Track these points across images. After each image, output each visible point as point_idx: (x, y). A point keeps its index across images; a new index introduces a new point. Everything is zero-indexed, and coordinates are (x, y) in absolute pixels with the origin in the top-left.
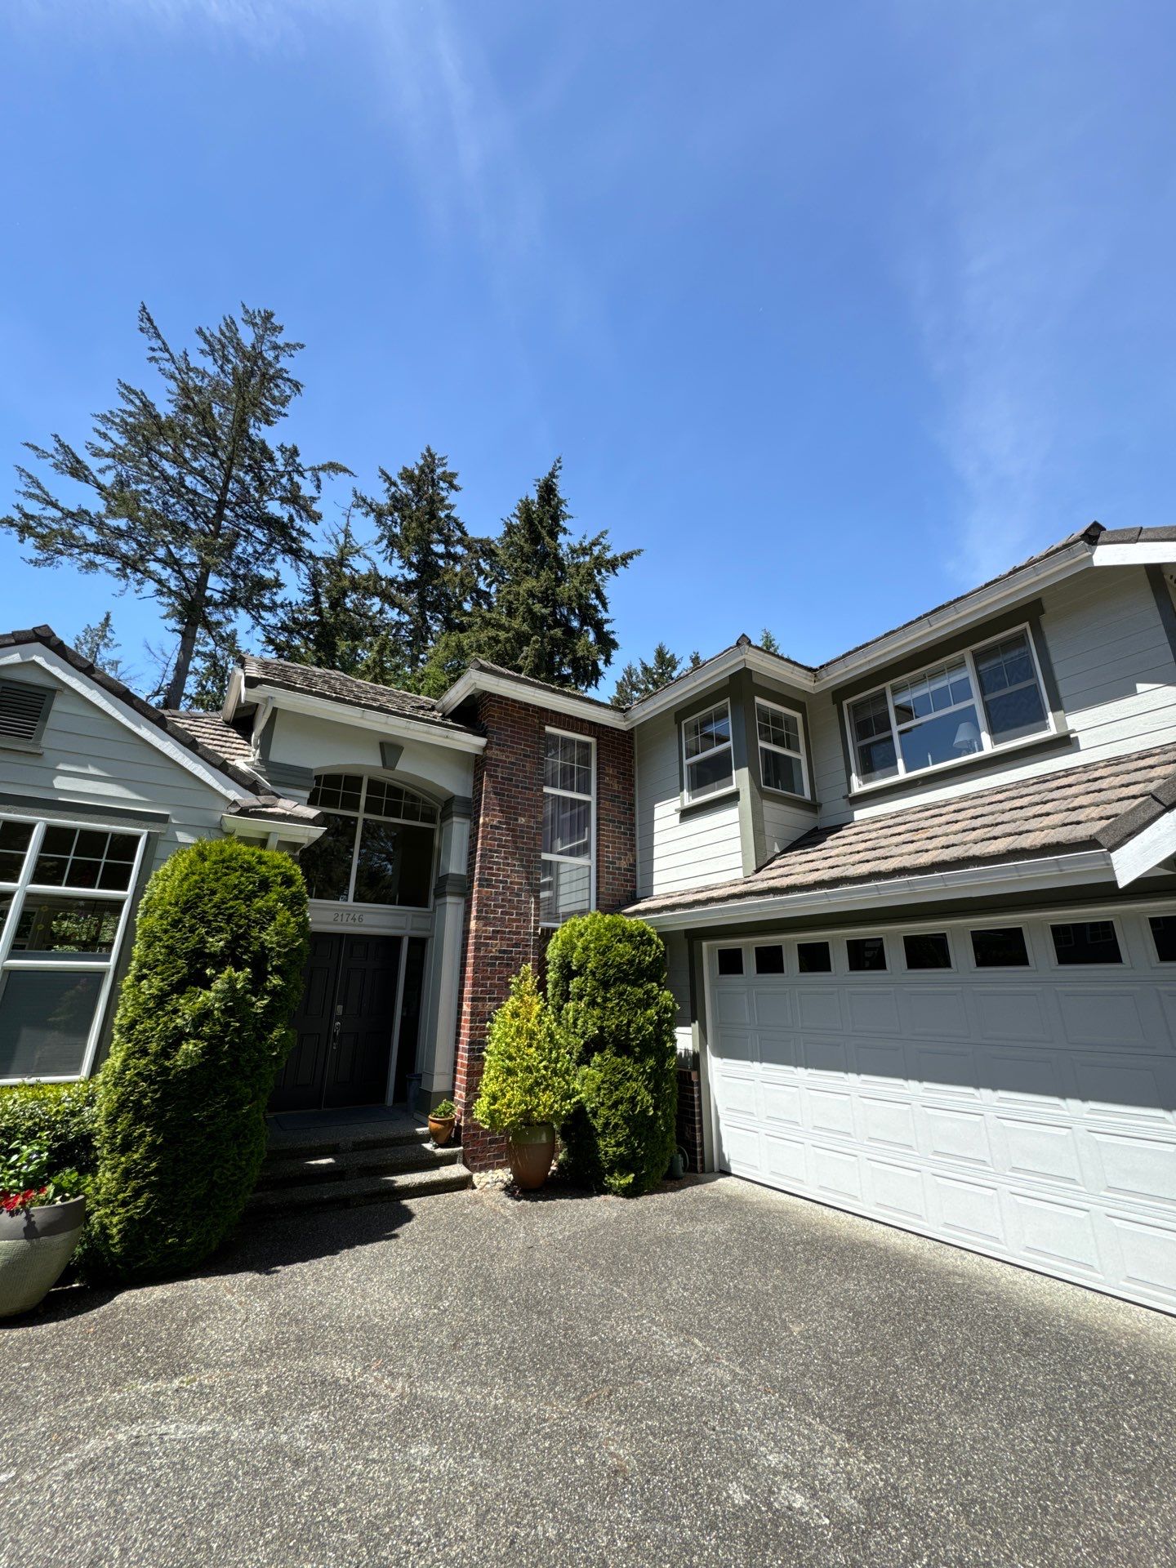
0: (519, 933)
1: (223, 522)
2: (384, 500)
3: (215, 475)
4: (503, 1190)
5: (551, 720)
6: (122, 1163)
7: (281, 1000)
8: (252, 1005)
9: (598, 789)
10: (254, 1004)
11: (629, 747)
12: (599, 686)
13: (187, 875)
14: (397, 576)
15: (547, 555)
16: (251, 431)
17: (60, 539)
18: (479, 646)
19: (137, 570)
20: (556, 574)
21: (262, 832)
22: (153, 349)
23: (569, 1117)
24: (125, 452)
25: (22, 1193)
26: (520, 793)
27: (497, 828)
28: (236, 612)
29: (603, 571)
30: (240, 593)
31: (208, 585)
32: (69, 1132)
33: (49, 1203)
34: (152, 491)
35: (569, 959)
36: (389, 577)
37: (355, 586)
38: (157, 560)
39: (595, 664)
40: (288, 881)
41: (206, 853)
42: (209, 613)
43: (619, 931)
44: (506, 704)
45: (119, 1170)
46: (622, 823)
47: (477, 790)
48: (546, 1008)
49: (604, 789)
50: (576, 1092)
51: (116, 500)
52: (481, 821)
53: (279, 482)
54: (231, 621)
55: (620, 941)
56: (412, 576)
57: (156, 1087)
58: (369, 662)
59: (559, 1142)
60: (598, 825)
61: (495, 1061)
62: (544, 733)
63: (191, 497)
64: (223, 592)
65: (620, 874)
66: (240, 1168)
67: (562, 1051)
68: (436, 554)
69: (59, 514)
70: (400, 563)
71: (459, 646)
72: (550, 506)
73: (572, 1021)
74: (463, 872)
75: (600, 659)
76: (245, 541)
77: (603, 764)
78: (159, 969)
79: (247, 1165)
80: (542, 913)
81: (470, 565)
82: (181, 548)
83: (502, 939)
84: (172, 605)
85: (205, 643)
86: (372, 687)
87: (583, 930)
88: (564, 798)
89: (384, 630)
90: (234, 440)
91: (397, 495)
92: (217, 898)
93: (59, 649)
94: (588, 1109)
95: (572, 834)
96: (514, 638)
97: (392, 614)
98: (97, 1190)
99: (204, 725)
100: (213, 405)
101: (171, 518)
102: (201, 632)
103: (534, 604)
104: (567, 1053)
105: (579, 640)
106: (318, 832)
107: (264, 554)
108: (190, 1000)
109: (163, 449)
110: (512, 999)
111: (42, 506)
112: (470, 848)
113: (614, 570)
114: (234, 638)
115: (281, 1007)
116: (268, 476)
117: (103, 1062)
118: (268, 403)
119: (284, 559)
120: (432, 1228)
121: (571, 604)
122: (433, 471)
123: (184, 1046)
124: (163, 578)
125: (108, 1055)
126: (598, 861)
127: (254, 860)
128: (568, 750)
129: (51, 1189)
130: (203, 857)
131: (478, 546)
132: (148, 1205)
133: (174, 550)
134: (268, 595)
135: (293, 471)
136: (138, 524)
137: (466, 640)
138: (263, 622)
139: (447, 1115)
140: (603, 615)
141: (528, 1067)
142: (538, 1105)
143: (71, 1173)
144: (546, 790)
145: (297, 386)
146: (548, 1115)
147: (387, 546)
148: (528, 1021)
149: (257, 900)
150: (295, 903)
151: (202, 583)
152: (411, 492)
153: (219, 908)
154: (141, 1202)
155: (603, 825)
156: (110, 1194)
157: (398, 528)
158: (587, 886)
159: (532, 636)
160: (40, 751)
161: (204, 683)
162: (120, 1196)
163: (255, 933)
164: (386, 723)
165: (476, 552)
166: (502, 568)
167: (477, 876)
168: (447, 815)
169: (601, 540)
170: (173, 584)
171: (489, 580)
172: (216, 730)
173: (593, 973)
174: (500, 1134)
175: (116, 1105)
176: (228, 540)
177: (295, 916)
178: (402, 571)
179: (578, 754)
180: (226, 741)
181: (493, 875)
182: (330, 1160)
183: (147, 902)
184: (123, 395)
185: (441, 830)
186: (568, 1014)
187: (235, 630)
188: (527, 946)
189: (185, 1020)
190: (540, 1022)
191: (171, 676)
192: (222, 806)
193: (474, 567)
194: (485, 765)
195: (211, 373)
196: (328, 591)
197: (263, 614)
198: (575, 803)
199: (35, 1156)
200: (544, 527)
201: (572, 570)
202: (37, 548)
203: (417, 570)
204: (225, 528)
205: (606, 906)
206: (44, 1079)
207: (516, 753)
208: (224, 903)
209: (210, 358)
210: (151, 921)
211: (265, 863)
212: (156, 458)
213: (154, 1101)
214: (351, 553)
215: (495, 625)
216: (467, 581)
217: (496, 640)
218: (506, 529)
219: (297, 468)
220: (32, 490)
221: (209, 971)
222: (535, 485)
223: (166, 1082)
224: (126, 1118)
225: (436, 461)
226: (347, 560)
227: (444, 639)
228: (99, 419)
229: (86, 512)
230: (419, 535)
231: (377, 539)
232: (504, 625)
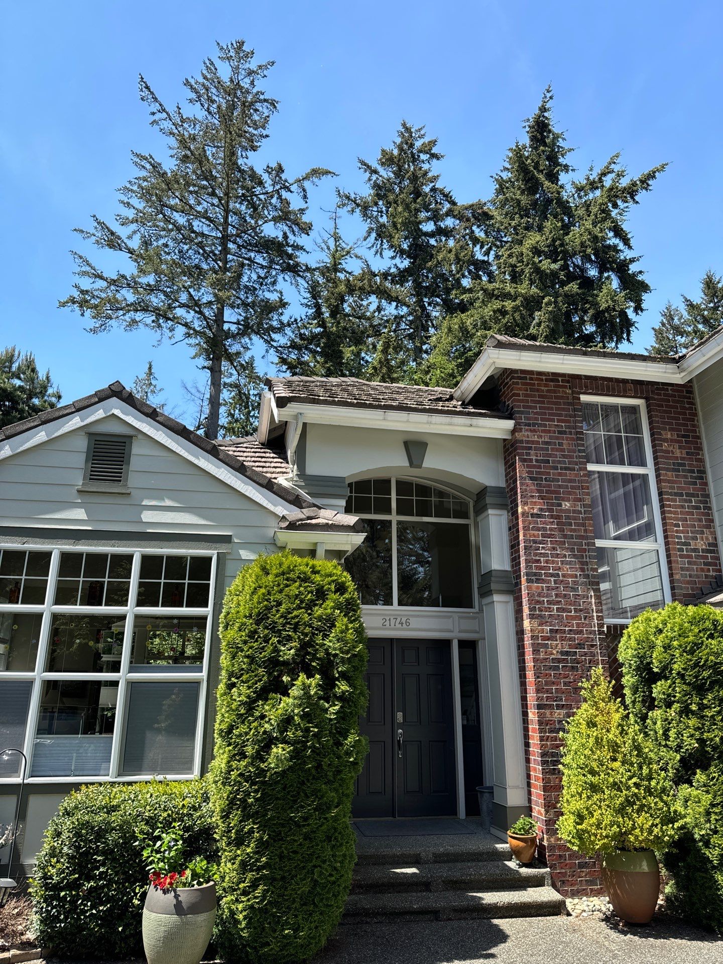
0: (581, 632)
1: (228, 256)
2: (366, 192)
3: (216, 213)
4: (603, 920)
5: (586, 387)
6: (239, 856)
7: (350, 706)
8: (326, 710)
9: (655, 458)
10: (327, 710)
11: (689, 403)
12: (632, 339)
13: (255, 589)
14: (390, 268)
15: (549, 201)
16: (240, 162)
17: (108, 305)
18: (484, 323)
19: (168, 319)
20: (562, 220)
21: (311, 543)
22: (153, 114)
23: (674, 844)
24: (144, 214)
25: (169, 875)
26: (560, 474)
27: (538, 516)
28: (251, 339)
29: (619, 202)
30: (252, 320)
31: (225, 319)
32: (195, 824)
33: (189, 886)
34: (169, 243)
35: (649, 660)
36: (382, 271)
37: (351, 290)
38: (182, 306)
39: (623, 314)
40: (341, 588)
41: (268, 567)
42: (229, 346)
43: (708, 624)
44: (531, 379)
45: (237, 862)
46: (693, 495)
47: (511, 478)
48: (627, 716)
49: (663, 457)
50: (676, 817)
51: (144, 259)
52: (520, 510)
53: (270, 203)
54: (248, 349)
55: (711, 636)
56: (405, 263)
57: (256, 787)
58: (376, 363)
59: (664, 872)
60: (661, 500)
61: (575, 775)
62: (580, 403)
63: (200, 239)
64: (238, 323)
65: (697, 557)
66: (335, 869)
67: (655, 767)
68: (426, 234)
69: (104, 284)
70: (391, 253)
71: (463, 329)
72: (545, 145)
73: (661, 732)
74: (507, 567)
75: (628, 308)
76: (249, 269)
77: (659, 428)
78: (244, 677)
79: (341, 867)
80: (604, 607)
81: (464, 237)
82: (199, 290)
83: (562, 639)
84: (199, 344)
85: (229, 374)
86: (386, 388)
87: (661, 626)
88: (613, 473)
89: (385, 327)
90: (227, 175)
91: (380, 182)
92: (282, 609)
93: (129, 399)
94: (697, 836)
95: (628, 514)
96: (522, 305)
97: (391, 310)
98: (223, 878)
99: (245, 449)
100: (206, 148)
101: (187, 263)
102: (225, 365)
103: (540, 262)
104: (662, 769)
105: (600, 289)
106: (359, 538)
107: (267, 277)
108: (273, 706)
109: (172, 202)
110: (585, 706)
111: (92, 280)
112: (511, 541)
113: (632, 197)
114: (252, 365)
115: (351, 713)
116: (260, 200)
117: (209, 763)
118: (251, 130)
119: (284, 278)
120: (530, 952)
121: (585, 251)
122: (411, 146)
123: (275, 750)
124: (188, 321)
125: (213, 758)
126: (667, 544)
127: (308, 570)
128: (611, 418)
129: (188, 873)
130: (266, 571)
131: (469, 213)
132: (264, 897)
133: (193, 293)
134: (276, 317)
135: (281, 188)
136: (162, 276)
137: (469, 319)
138: (275, 344)
139: (527, 832)
140: (626, 254)
141: (615, 784)
142: (634, 828)
143: (202, 861)
144: (591, 467)
145: (273, 104)
146: (646, 840)
147: (376, 239)
148: (608, 731)
149: (317, 608)
150: (349, 608)
151: (219, 318)
152: (392, 175)
153: (285, 618)
154: (258, 892)
155: (668, 500)
156: (233, 883)
157: (385, 216)
158: (657, 574)
159: (543, 298)
160: (128, 492)
161: (232, 412)
162: (242, 886)
163: (319, 640)
164: (408, 421)
165: (468, 220)
166: (499, 231)
167: (523, 571)
168: (481, 509)
169: (613, 166)
170: (197, 325)
171: (486, 247)
172: (255, 452)
173: (681, 676)
174: (591, 858)
175: (227, 802)
176: (235, 272)
177: (351, 622)
178: (394, 262)
179: (624, 420)
180: (265, 462)
181: (542, 568)
182: (414, 870)
183: (226, 617)
184: (136, 164)
185: (476, 525)
186: (655, 723)
187: (253, 357)
188: (592, 646)
189: (272, 725)
190: (623, 733)
191: (207, 410)
192: (273, 522)
193: (467, 237)
194: (515, 450)
195: (200, 119)
196: (327, 300)
197: (274, 336)
198: (627, 478)
199: (173, 843)
200: (542, 171)
201: (581, 212)
202: (94, 317)
203: (409, 257)
204: (231, 261)
205: (685, 595)
206: (170, 777)
207: (549, 431)
208: (290, 613)
209: (198, 105)
210: (232, 633)
211: (318, 572)
212: (168, 212)
213: (257, 800)
214: (343, 256)
215: (499, 296)
216: (462, 254)
217: (502, 312)
218: (497, 186)
219: (284, 185)
220: (84, 269)
221: (285, 679)
222: (525, 127)
223: (263, 783)
224: (236, 815)
225: (413, 135)
226: (340, 264)
227: (445, 324)
228: (122, 192)
229: (123, 276)
230: (406, 219)
231: (365, 234)
232: (509, 294)
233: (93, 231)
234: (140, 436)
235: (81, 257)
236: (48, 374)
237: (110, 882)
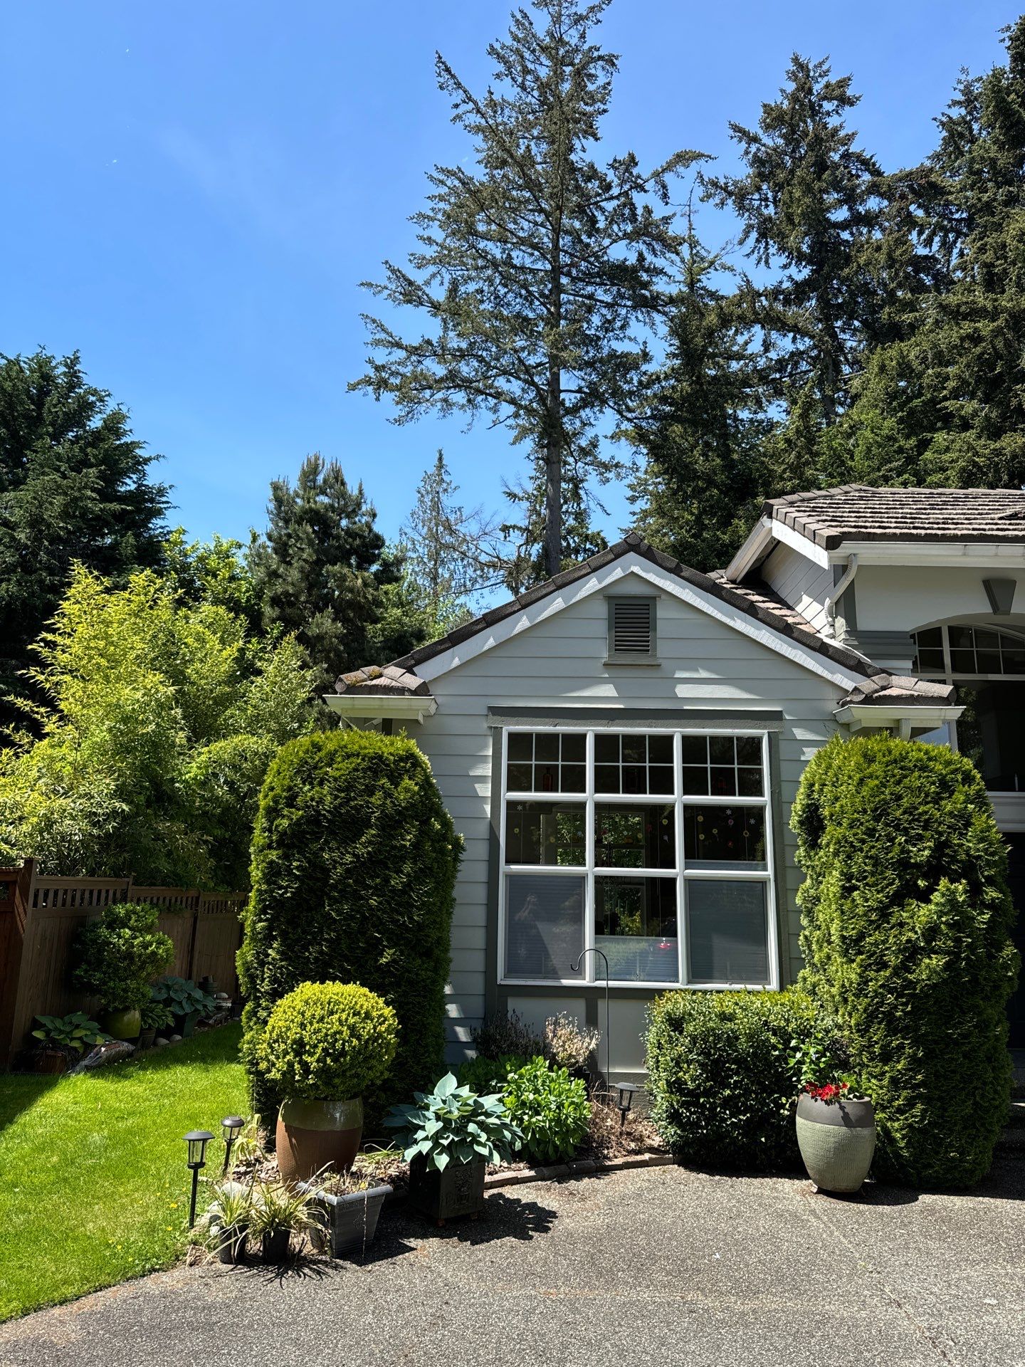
1: (562, 296)
2: (742, 172)
3: (541, 235)
6: (887, 1072)
7: (1003, 914)
10: (975, 918)
14: (781, 282)
16: (576, 157)
17: (412, 384)
19: (486, 394)
21: (891, 720)
22: (456, 106)
24: (450, 250)
28: (595, 412)
30: (600, 385)
31: (562, 388)
36: (770, 287)
38: (502, 373)
42: (568, 424)
45: (885, 1078)
51: (452, 314)
56: (802, 273)
57: (905, 1000)
63: (522, 276)
64: (580, 391)
68: (837, 225)
69: (403, 354)
70: (783, 260)
71: (904, 365)
78: (869, 880)
91: (762, 155)
92: (905, 803)
96: (1007, 326)
97: (785, 344)
100: (522, 141)
101: (505, 313)
106: (957, 712)
107: (614, 320)
108: (914, 913)
109: (487, 228)
111: (388, 350)
114: (595, 447)
118: (588, 107)
119: (636, 317)
122: (810, 91)
123: (926, 961)
124: (515, 395)
131: (903, 187)
132: (923, 1117)
135: (631, 188)
136: (477, 335)
137: (913, 350)
145: (610, 61)
147: (758, 241)
149: (945, 802)
151: (554, 387)
152: (781, 141)
154: (916, 1111)
157: (772, 206)
160: (658, 662)
163: (956, 839)
165: (903, 197)
170: (527, 400)
171: (927, 232)
175: (865, 1014)
178: (787, 272)
187: (597, 436)
189: (915, 933)
195: (511, 100)
202: (396, 403)
203: (810, 262)
204: (565, 303)
208: (915, 808)
209: (508, 80)
213: (906, 1013)
214: (704, 269)
215: (968, 314)
216: (898, 252)
217: (975, 339)
218: (945, 134)
219: (635, 183)
220: (377, 337)
221: (921, 883)
222: (1004, 40)
223: (913, 996)
224: (879, 1029)
225: (812, 74)
226: (699, 281)
227: (875, 360)
228: (415, 220)
229: (429, 342)
230: (808, 207)
231: (741, 236)
232: (984, 309)
233: (385, 282)
234: (663, 597)
235: (374, 321)
236: (360, 487)
237: (747, 1092)
